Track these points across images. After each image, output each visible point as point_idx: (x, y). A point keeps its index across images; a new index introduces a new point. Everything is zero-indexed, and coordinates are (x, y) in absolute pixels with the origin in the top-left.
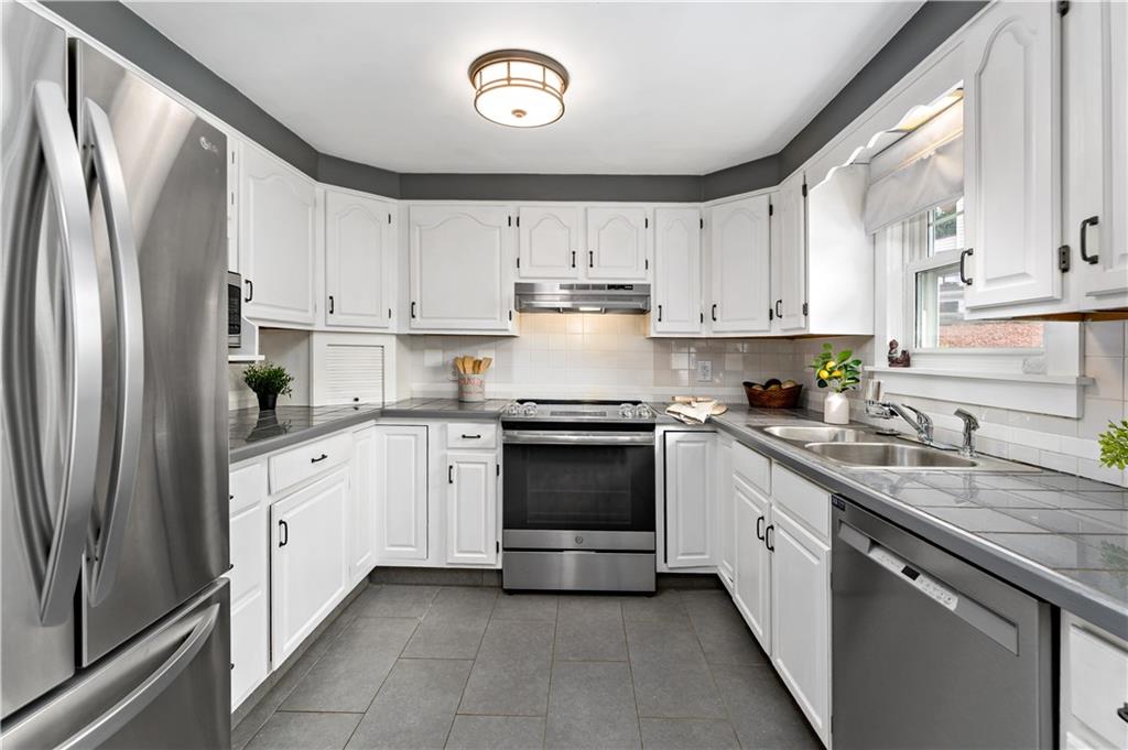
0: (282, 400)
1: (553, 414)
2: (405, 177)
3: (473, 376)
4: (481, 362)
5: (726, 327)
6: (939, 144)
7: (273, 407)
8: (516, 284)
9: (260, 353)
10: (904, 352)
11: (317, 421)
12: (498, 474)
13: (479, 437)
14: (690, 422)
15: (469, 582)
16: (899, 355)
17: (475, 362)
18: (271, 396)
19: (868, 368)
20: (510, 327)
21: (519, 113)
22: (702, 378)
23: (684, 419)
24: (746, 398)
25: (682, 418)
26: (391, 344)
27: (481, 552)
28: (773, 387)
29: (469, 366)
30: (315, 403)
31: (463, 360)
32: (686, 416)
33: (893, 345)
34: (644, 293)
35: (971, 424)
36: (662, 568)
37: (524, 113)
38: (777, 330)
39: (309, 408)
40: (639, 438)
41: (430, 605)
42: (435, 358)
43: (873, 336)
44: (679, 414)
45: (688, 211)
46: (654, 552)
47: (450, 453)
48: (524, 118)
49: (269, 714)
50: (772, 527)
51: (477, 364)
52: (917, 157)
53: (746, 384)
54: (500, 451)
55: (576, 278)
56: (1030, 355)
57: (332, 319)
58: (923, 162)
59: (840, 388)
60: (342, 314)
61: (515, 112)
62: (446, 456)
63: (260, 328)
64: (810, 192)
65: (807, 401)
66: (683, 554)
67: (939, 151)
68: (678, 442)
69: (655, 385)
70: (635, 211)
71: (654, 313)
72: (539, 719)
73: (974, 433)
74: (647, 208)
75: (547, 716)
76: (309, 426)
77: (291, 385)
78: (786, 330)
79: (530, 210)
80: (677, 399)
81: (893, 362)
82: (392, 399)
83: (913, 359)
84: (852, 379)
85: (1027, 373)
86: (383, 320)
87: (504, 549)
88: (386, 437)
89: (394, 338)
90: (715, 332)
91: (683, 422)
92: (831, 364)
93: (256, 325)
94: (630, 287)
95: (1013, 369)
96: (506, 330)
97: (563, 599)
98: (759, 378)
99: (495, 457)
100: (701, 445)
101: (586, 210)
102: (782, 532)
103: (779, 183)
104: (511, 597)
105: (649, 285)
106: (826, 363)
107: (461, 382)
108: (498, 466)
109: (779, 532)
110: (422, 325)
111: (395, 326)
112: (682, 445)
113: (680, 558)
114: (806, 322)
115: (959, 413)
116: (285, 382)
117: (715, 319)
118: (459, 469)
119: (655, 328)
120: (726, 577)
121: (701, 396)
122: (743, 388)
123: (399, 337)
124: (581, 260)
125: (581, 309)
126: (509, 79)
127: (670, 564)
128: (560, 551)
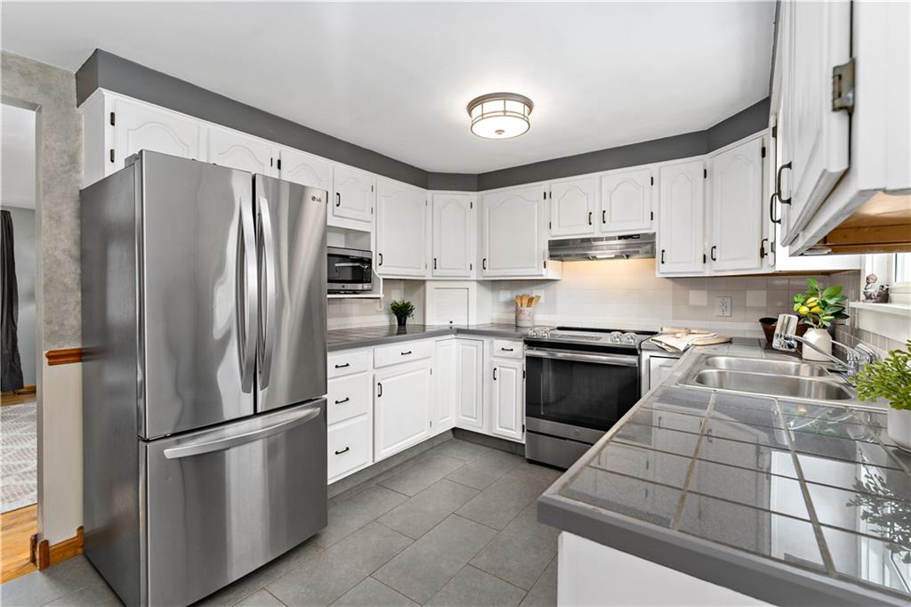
0: (409, 321)
2: (481, 177)
3: (526, 309)
4: (533, 298)
5: (724, 266)
7: (405, 324)
8: (549, 241)
9: (383, 293)
11: (428, 330)
12: (523, 377)
13: (512, 350)
14: (670, 350)
15: (508, 450)
17: (529, 299)
18: (403, 319)
19: (852, 304)
20: (544, 273)
21: (500, 132)
22: (720, 313)
24: (763, 333)
25: (663, 346)
26: (473, 287)
27: (512, 430)
29: (525, 301)
30: (427, 323)
31: (522, 298)
32: (667, 345)
34: (651, 240)
37: (503, 131)
39: (424, 326)
41: (478, 457)
42: (506, 295)
43: (860, 270)
44: (661, 342)
45: (694, 164)
47: (495, 360)
49: (373, 484)
51: (531, 300)
53: (762, 320)
54: (524, 361)
55: (592, 233)
57: (437, 272)
60: (441, 269)
61: (497, 131)
62: (492, 361)
63: (384, 279)
68: (661, 366)
69: (673, 319)
70: (641, 172)
71: (658, 257)
74: (653, 168)
76: (423, 332)
77: (414, 312)
79: (558, 185)
80: (665, 330)
82: (474, 323)
83: (891, 294)
86: (466, 272)
87: (527, 431)
88: (461, 347)
89: (475, 283)
90: (716, 271)
91: (664, 349)
93: (381, 278)
94: (638, 236)
96: (541, 275)
99: (520, 365)
101: (601, 178)
103: (767, 126)
104: (531, 465)
105: (654, 234)
106: (807, 299)
107: (518, 312)
108: (524, 371)
110: (492, 273)
111: (474, 275)
112: (665, 369)
116: (411, 310)
117: (715, 260)
118: (499, 371)
119: (659, 270)
122: (760, 323)
123: (478, 281)
124: (596, 219)
126: (505, 111)
128: (565, 439)
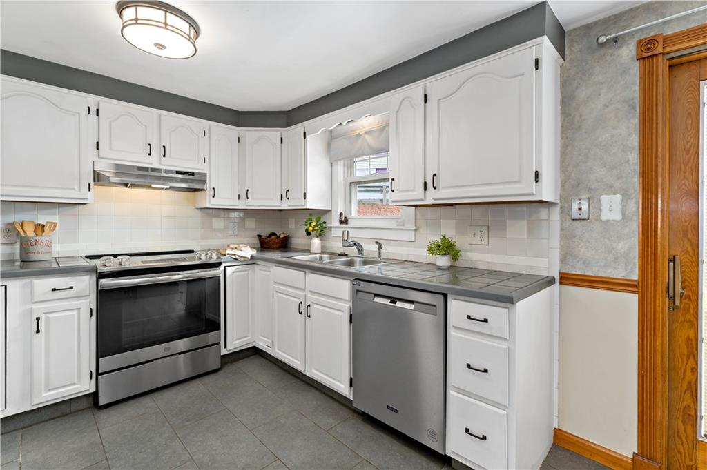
1: (143, 262)
3: (37, 238)
4: (43, 226)
5: (255, 203)
6: (367, 129)
10: (345, 218)
12: (91, 315)
13: (71, 288)
14: (241, 260)
15: (56, 415)
16: (343, 219)
17: (36, 226)
19: (329, 225)
20: (89, 197)
21: (160, 46)
22: (232, 234)
23: (238, 258)
24: (259, 244)
27: (74, 384)
28: (273, 237)
29: (30, 229)
31: (21, 224)
32: (239, 256)
33: (341, 214)
34: (202, 179)
35: (380, 247)
36: (224, 352)
37: (164, 47)
38: (285, 205)
40: (210, 273)
41: (21, 447)
43: (331, 210)
44: (235, 255)
45: (232, 131)
46: (219, 343)
48: (164, 50)
50: (309, 305)
51: (41, 227)
52: (357, 132)
53: (259, 236)
54: (93, 297)
55: (151, 164)
56: (398, 219)
58: (359, 135)
59: (318, 235)
61: (156, 45)
62: (31, 310)
64: (308, 137)
65: (291, 243)
66: (236, 340)
67: (366, 133)
68: (234, 272)
69: (202, 239)
71: (209, 192)
72: (188, 463)
73: (382, 250)
74: (206, 123)
75: (193, 459)
78: (289, 206)
79: (109, 106)
81: (341, 222)
83: (349, 221)
84: (322, 231)
85: (398, 225)
87: (98, 375)
90: (247, 206)
91: (237, 259)
92: (314, 224)
94: (193, 174)
95: (393, 224)
96: (85, 199)
97: (155, 395)
98: (265, 232)
100: (246, 272)
101: (160, 115)
102: (315, 306)
103: (287, 127)
104: (110, 408)
105: (206, 174)
106: (310, 224)
108: (91, 309)
109: (314, 307)
112: (235, 274)
113: (235, 342)
114: (306, 203)
115: (377, 242)
118: (47, 319)
119: (210, 202)
120: (263, 345)
121: (242, 244)
122: (257, 238)
124: (156, 151)
125: (153, 186)
127: (229, 347)
128: (151, 361)
